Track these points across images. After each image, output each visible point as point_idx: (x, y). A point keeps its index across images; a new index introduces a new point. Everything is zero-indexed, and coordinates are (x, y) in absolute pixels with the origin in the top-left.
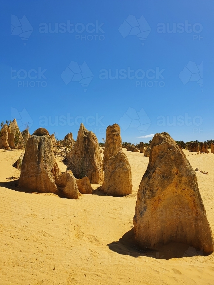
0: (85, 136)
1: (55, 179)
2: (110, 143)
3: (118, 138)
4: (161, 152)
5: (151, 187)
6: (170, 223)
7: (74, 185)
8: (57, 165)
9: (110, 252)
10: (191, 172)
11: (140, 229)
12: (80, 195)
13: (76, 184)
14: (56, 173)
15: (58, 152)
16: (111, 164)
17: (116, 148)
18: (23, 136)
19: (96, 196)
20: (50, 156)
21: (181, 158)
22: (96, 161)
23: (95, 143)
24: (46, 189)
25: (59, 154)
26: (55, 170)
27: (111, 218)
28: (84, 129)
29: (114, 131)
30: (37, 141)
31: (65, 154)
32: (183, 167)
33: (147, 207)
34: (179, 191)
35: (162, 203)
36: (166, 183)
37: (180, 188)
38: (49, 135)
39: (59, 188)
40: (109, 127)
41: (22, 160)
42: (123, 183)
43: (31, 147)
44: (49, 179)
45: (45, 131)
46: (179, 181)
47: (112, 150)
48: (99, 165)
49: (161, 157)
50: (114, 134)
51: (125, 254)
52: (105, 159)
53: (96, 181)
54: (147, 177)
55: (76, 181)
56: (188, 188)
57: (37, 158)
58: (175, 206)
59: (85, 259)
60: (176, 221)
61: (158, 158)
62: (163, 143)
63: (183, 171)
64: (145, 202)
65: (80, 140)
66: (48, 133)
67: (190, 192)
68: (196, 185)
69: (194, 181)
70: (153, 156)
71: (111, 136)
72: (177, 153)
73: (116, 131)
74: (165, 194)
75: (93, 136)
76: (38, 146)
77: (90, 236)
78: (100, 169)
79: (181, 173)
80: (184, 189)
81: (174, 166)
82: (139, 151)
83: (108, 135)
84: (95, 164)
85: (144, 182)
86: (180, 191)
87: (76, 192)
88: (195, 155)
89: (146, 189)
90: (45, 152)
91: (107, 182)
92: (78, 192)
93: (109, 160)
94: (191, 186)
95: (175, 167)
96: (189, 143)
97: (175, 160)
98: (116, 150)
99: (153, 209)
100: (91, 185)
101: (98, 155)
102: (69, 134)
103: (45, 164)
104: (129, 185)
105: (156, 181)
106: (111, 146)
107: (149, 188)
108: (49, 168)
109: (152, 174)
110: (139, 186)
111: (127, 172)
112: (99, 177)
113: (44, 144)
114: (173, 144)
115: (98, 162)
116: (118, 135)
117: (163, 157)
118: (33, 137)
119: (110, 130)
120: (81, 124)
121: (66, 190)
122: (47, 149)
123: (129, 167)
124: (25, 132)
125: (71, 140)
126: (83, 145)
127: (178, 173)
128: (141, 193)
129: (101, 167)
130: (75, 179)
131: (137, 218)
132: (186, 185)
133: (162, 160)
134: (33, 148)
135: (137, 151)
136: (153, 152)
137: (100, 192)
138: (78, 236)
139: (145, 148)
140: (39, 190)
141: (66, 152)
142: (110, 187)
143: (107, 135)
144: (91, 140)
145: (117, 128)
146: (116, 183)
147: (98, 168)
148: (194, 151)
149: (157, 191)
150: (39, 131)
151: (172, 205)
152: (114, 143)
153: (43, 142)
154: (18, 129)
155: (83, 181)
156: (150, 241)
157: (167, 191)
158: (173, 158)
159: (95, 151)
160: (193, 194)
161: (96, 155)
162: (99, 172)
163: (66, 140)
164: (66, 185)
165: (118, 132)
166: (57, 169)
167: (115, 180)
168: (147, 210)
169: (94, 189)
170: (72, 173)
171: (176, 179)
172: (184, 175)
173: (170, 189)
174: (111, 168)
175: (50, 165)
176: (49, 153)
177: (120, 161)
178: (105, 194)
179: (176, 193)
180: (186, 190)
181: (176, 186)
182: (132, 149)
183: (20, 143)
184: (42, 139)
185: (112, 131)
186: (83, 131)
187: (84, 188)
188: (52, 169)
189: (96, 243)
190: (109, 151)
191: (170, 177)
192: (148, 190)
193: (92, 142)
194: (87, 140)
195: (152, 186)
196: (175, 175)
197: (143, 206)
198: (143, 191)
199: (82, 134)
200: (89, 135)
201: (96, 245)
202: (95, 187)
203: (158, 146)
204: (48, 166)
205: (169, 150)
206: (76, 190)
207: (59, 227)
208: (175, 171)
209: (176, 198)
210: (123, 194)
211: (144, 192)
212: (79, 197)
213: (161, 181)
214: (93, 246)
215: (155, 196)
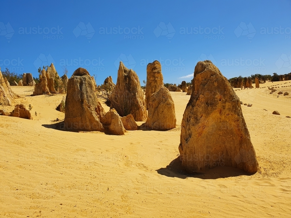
0: (125, 74)
1: (100, 117)
2: (151, 81)
3: (159, 75)
4: (204, 79)
5: (194, 115)
6: (215, 148)
7: (119, 122)
8: (100, 104)
9: (158, 176)
10: (235, 97)
11: (186, 155)
12: (125, 132)
13: (121, 121)
14: (100, 112)
15: (100, 95)
16: (153, 101)
17: (158, 86)
18: (62, 81)
19: (141, 132)
20: (92, 96)
21: (224, 84)
22: (139, 100)
23: (136, 81)
24: (91, 128)
25: (101, 96)
26: (99, 109)
27: (157, 148)
28: (123, 67)
29: (155, 68)
30: (78, 81)
31: (107, 96)
32: (226, 92)
33: (192, 133)
34: (223, 117)
35: (206, 129)
36: (210, 110)
37: (224, 114)
38: (89, 74)
39: (105, 126)
40: (149, 65)
41: (65, 102)
42: (167, 117)
43: (73, 88)
44: (94, 117)
45: (85, 71)
46: (223, 107)
47: (153, 88)
48: (142, 103)
49: (204, 84)
50: (155, 72)
51: (173, 177)
52: (147, 98)
53: (140, 119)
54: (191, 106)
55: (121, 118)
56: (232, 113)
57: (80, 98)
58: (219, 132)
59: (136, 181)
60: (220, 146)
61: (201, 86)
62: (205, 70)
63: (227, 97)
64: (189, 129)
65: (121, 80)
66: (87, 72)
67: (234, 117)
68: (239, 110)
69: (237, 107)
70: (196, 85)
71: (152, 74)
72: (220, 79)
73: (156, 69)
74: (209, 121)
75: (133, 74)
76: (79, 86)
77: (139, 164)
78: (143, 107)
79: (225, 99)
80: (228, 114)
81: (217, 92)
82: (182, 90)
83: (149, 74)
84: (137, 102)
85: (188, 110)
86: (225, 117)
87: (122, 129)
88: (239, 90)
89: (190, 117)
90: (87, 92)
91: (151, 117)
92: (124, 129)
93: (152, 96)
94: (235, 111)
95: (219, 94)
96: (232, 79)
97: (218, 87)
98: (157, 88)
99: (198, 135)
100: (136, 122)
101: (140, 93)
102: (109, 77)
103: (88, 103)
104: (173, 119)
105: (200, 109)
106: (153, 84)
107: (192, 115)
108: (93, 107)
109: (196, 102)
110: (183, 115)
111: (170, 107)
112: (142, 115)
113: (85, 84)
114: (216, 70)
115: (141, 101)
116: (159, 73)
117: (206, 85)
118: (73, 77)
119: (151, 68)
120: (120, 62)
121: (112, 127)
122: (88, 89)
123: (172, 102)
124: (64, 78)
125: (111, 83)
126: (124, 84)
127: (222, 99)
128: (185, 121)
129: (144, 105)
130: (120, 117)
131: (183, 145)
132: (229, 111)
133: (205, 87)
134: (75, 89)
135: (179, 91)
136: (196, 80)
137: (145, 127)
138: (127, 164)
139: (187, 88)
140: (85, 129)
141: (108, 95)
142: (154, 123)
143: (147, 73)
144: (132, 79)
145: (158, 65)
146: (160, 118)
147: (141, 106)
148: (237, 87)
149: (201, 117)
150: (78, 71)
151: (217, 131)
152: (156, 81)
153: (84, 82)
154: (57, 73)
155: (127, 118)
156: (196, 165)
157: (211, 118)
158: (216, 84)
159: (136, 89)
160: (237, 119)
161: (138, 94)
162: (143, 110)
163: (106, 84)
164: (111, 123)
165: (159, 69)
166: (101, 108)
167: (158, 115)
168: (192, 136)
169: (139, 126)
170: (116, 111)
171: (220, 105)
172: (228, 100)
173: (214, 116)
174: (154, 104)
175: (93, 104)
176: (91, 92)
177: (163, 96)
178: (150, 129)
179: (220, 119)
180: (230, 115)
181: (220, 112)
182: (174, 89)
183: (61, 87)
184: (82, 79)
185: (153, 69)
186: (123, 70)
187: (129, 125)
188: (96, 109)
189: (145, 169)
190: (151, 90)
191: (213, 104)
192: (193, 118)
193: (133, 81)
194: (128, 78)
195: (196, 114)
196: (219, 101)
197: (188, 133)
198: (187, 119)
199: (122, 73)
200: (129, 73)
201: (145, 171)
202: (139, 123)
203: (201, 74)
204: (92, 105)
205: (212, 77)
206: (121, 126)
207: (108, 158)
208: (219, 98)
209: (221, 124)
210: (168, 128)
211: (189, 120)
212: (125, 133)
213: (205, 108)
214: (142, 172)
215: (199, 123)
